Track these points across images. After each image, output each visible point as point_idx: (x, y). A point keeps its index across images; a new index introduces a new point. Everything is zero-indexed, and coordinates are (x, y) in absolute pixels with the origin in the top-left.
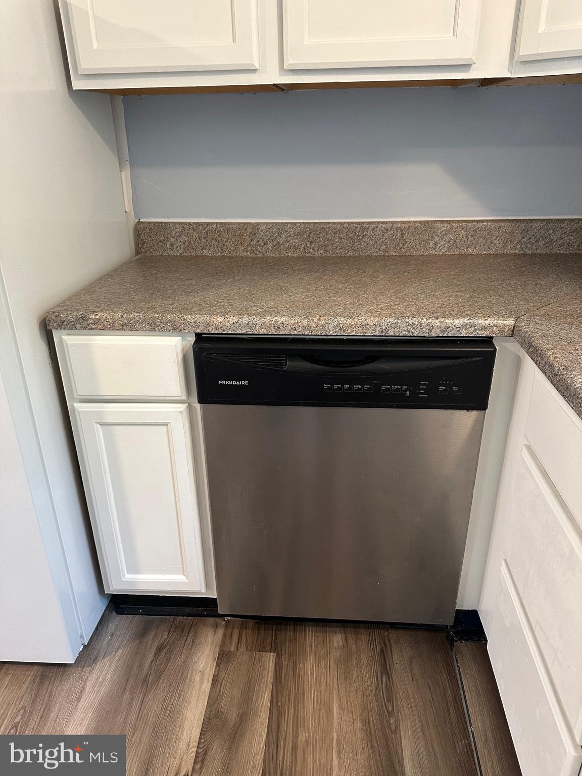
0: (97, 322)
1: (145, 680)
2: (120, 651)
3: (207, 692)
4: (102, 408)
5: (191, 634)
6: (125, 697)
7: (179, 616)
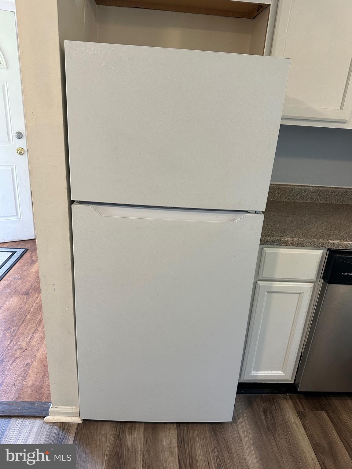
0: (285, 242)
1: (268, 429)
2: (245, 414)
3: (305, 433)
4: (271, 284)
5: (276, 403)
6: (264, 438)
7: (263, 394)
